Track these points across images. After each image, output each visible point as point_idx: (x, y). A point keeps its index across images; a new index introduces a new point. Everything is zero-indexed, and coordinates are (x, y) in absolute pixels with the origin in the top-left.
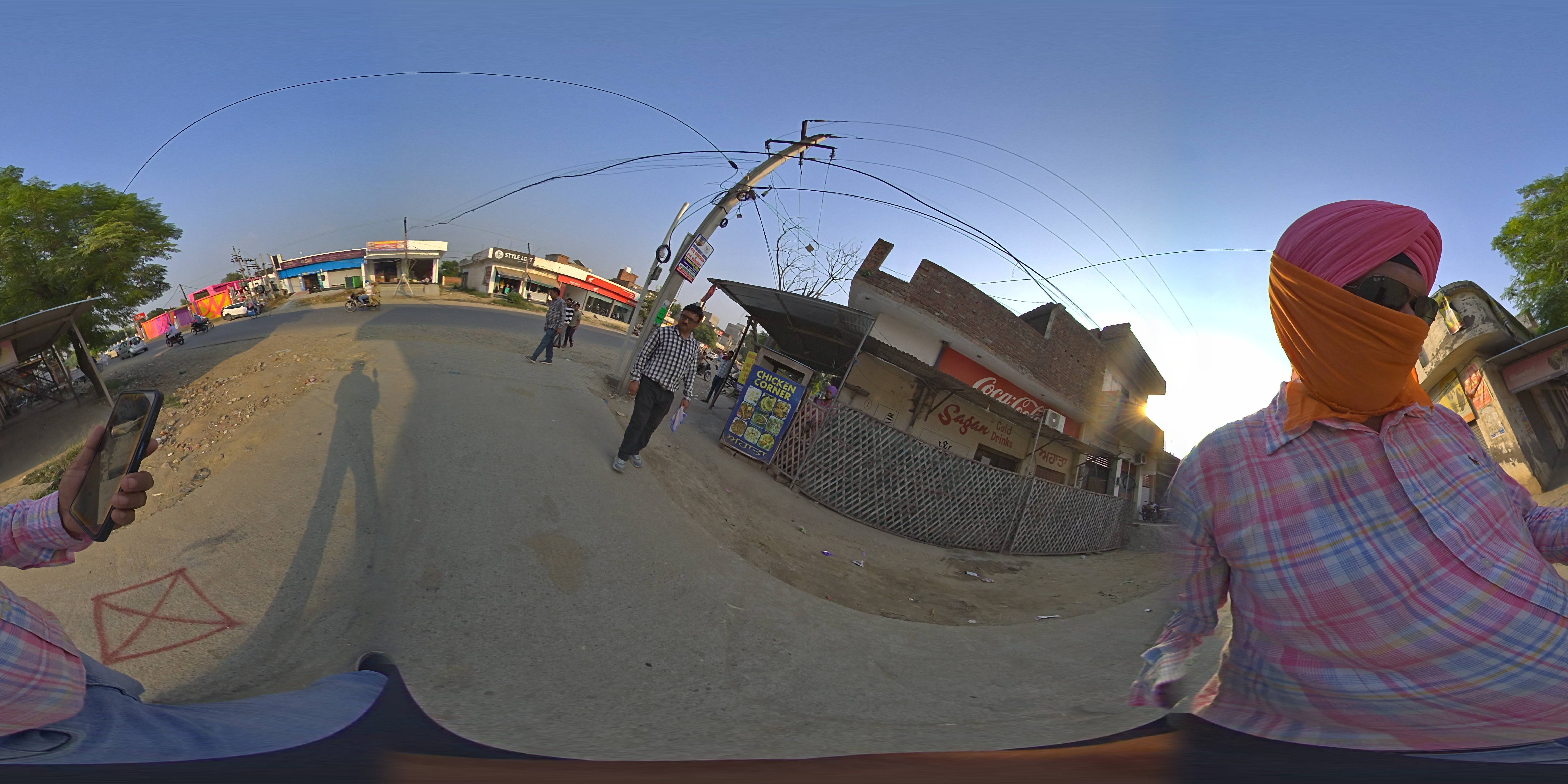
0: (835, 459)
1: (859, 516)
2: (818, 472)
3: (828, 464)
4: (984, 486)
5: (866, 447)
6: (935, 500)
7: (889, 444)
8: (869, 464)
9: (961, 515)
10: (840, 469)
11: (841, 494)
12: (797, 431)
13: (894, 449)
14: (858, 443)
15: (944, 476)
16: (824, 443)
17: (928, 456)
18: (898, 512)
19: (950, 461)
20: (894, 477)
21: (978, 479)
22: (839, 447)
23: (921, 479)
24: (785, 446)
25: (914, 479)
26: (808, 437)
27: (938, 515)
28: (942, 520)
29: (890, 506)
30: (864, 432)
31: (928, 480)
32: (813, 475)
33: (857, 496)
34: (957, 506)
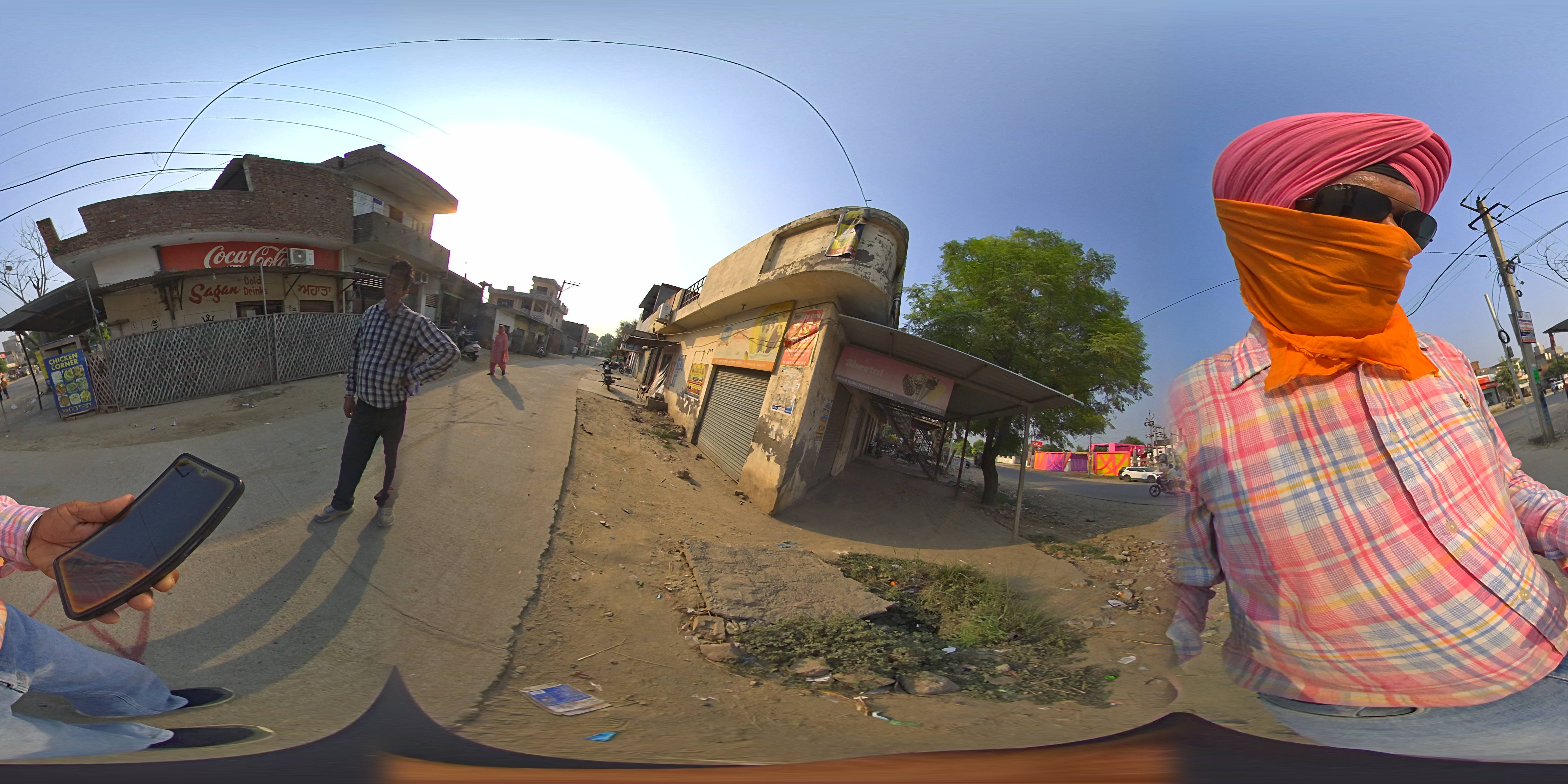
0: (129, 375)
1: (167, 399)
2: (125, 390)
3: (127, 381)
4: (233, 335)
5: (140, 355)
6: (204, 362)
7: (152, 344)
8: (148, 364)
9: (228, 363)
10: (136, 378)
11: (147, 393)
12: (97, 377)
13: (157, 345)
14: (134, 356)
15: (200, 342)
16: (116, 371)
17: (181, 335)
18: (186, 382)
19: (198, 330)
20: (169, 362)
21: (226, 333)
22: (125, 367)
23: (186, 353)
24: (98, 390)
25: (181, 355)
26: (105, 375)
27: (213, 372)
28: (217, 374)
29: (179, 382)
30: (132, 347)
31: (191, 351)
32: (124, 394)
33: (156, 388)
34: (221, 359)
